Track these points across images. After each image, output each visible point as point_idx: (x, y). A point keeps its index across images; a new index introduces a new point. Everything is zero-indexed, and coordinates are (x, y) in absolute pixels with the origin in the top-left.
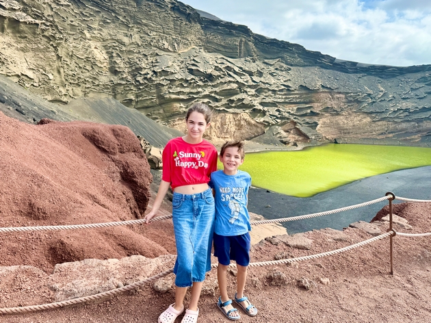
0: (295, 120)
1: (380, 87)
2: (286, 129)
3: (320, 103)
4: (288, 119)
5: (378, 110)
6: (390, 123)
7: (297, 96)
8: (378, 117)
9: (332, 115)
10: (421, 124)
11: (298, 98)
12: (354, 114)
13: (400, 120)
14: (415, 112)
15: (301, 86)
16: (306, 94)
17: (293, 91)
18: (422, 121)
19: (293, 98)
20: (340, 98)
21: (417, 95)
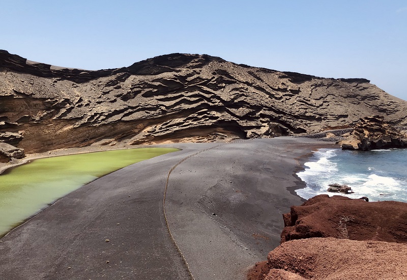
1: (75, 91)
5: (77, 116)
6: (90, 128)
9: (32, 125)
10: (116, 127)
12: (54, 123)
13: (98, 125)
14: (110, 116)
18: (116, 124)
20: (37, 104)
21: (108, 99)
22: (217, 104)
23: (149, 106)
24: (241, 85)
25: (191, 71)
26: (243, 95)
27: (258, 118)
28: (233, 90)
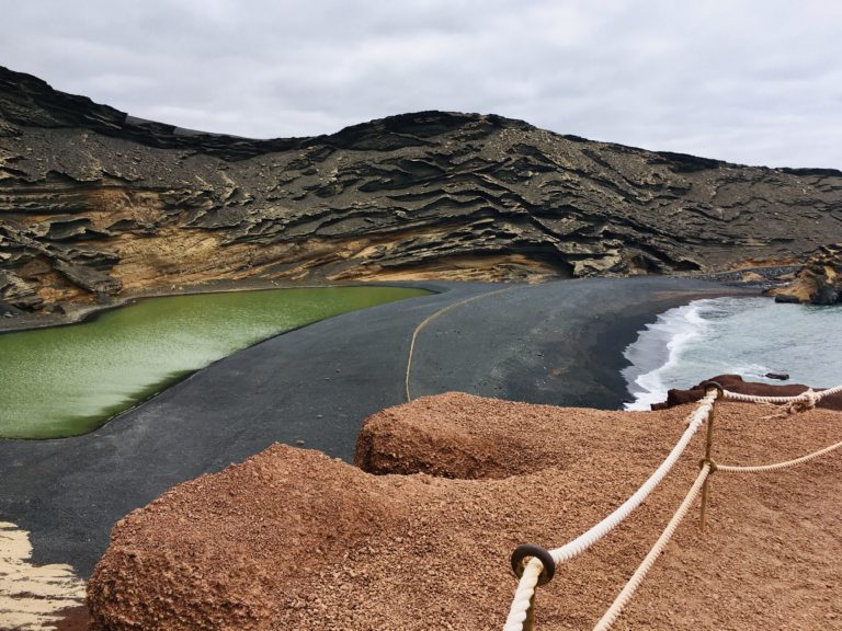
0: (51, 253)
1: (225, 177)
2: (30, 274)
3: (104, 211)
4: (30, 249)
5: (228, 223)
6: (254, 247)
7: (49, 196)
8: (230, 238)
9: (138, 237)
10: (305, 246)
11: (52, 201)
12: (182, 234)
13: (268, 241)
14: (293, 224)
15: (52, 172)
16: (66, 191)
17: (34, 183)
18: (305, 241)
19: (38, 200)
20: (149, 199)
21: (290, 193)
22: (514, 209)
23: (372, 210)
24: (567, 176)
25: (463, 145)
26: (570, 194)
27: (598, 239)
28: (548, 184)
